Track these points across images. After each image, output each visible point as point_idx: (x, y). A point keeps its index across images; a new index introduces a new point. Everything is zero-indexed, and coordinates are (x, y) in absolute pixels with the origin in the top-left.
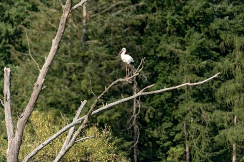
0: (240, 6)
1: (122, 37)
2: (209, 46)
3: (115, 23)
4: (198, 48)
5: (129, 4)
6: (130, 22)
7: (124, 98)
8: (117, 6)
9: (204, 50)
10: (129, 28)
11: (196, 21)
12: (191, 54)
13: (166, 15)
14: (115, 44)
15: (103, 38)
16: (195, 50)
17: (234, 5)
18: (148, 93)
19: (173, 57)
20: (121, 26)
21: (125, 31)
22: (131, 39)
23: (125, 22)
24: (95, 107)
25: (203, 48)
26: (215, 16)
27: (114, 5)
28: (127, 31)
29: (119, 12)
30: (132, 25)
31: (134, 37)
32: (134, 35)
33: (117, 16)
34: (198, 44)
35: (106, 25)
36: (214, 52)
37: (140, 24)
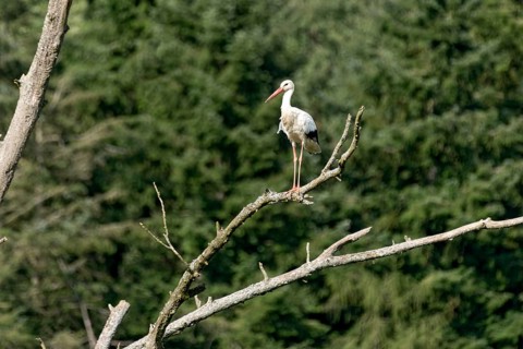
0: (380, 196)
1: (64, 288)
2: (301, 307)
3: (42, 247)
4: (271, 314)
5: (81, 195)
6: (85, 244)
7: (270, 277)
8: (48, 203)
9: (287, 318)
10: (81, 263)
11: (262, 239)
12: (254, 330)
13: (178, 227)
14: (46, 308)
15: (12, 291)
16: (264, 320)
17: (364, 193)
18: (349, 257)
19: (201, 339)
20: (61, 257)
21: (71, 269)
22: (87, 293)
23: (72, 246)
24: (181, 301)
25: (284, 313)
26: (312, 226)
27: (38, 200)
28: (78, 272)
29: (54, 218)
30: (92, 254)
31: (97, 287)
32: (95, 280)
33: (50, 228)
34: (270, 304)
35: (18, 255)
36: (314, 324)
37: (112, 250)
